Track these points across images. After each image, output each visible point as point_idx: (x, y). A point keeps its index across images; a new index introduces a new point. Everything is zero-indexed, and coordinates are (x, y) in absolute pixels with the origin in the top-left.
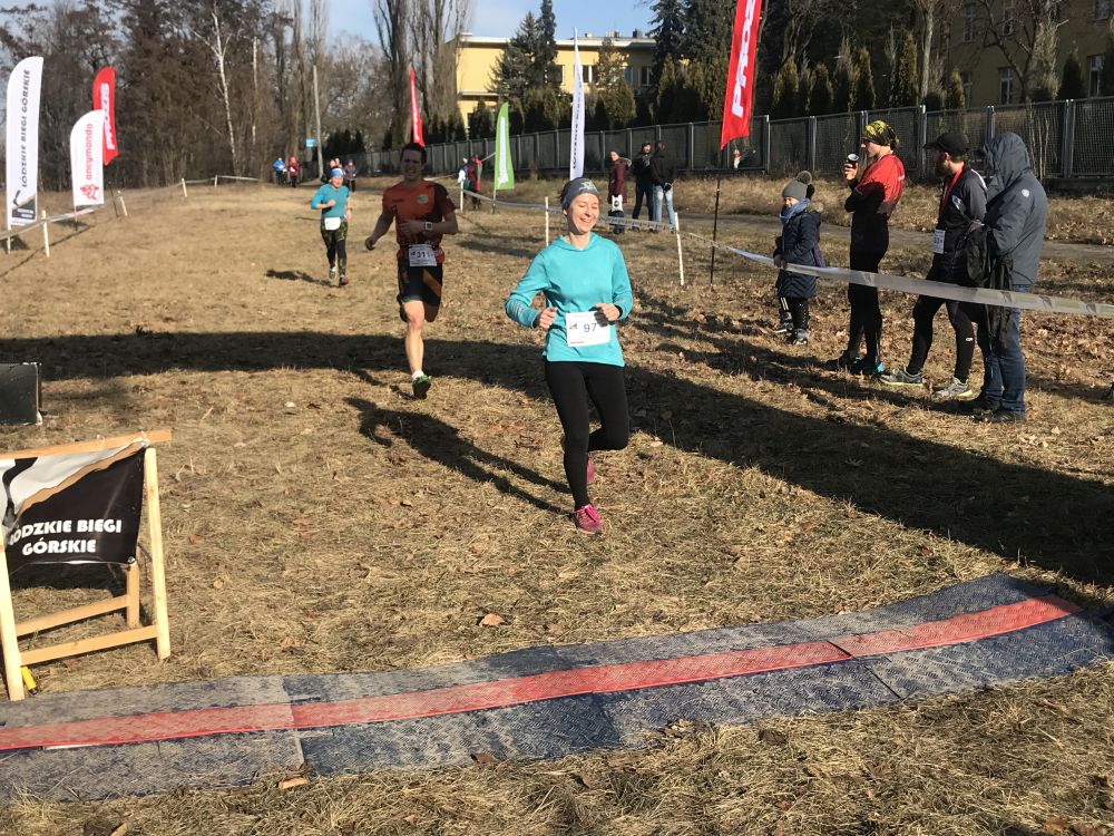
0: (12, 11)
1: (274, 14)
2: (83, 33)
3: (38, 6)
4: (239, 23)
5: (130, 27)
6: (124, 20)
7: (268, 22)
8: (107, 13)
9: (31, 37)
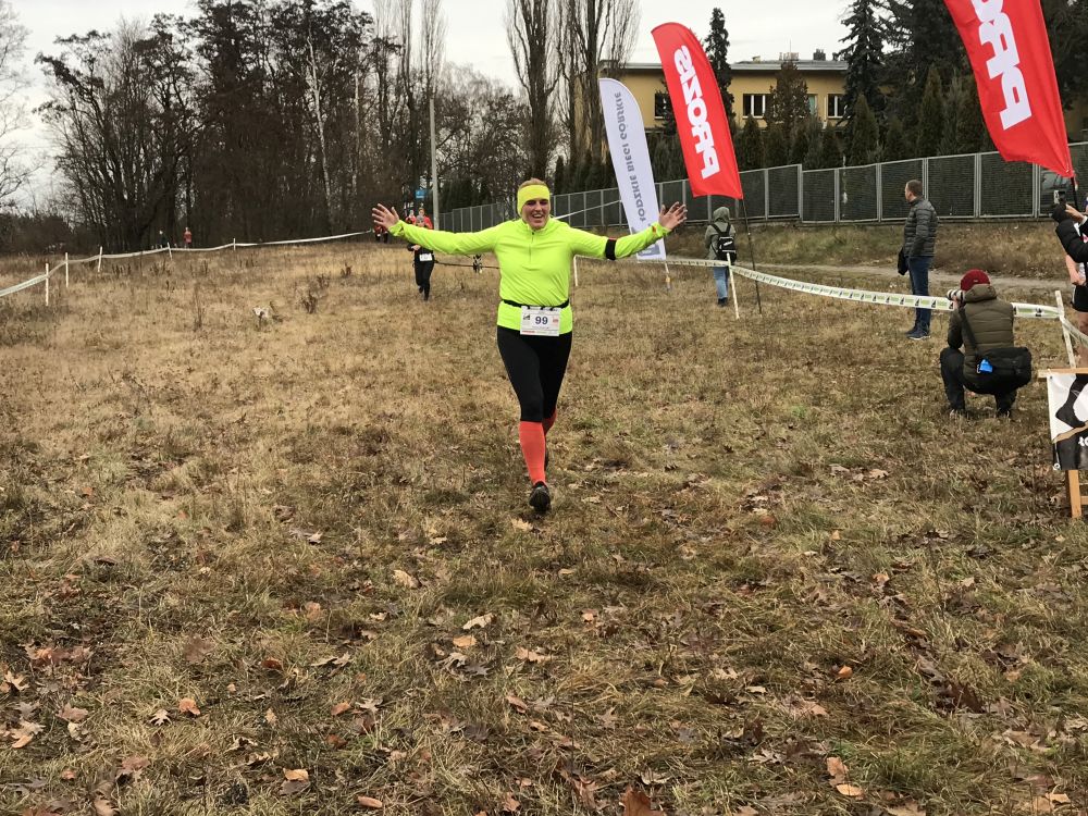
0: (70, 40)
1: (377, 40)
2: (153, 67)
3: (101, 34)
4: (337, 53)
5: (208, 57)
6: (200, 49)
7: (370, 49)
8: (180, 41)
9: (92, 71)
